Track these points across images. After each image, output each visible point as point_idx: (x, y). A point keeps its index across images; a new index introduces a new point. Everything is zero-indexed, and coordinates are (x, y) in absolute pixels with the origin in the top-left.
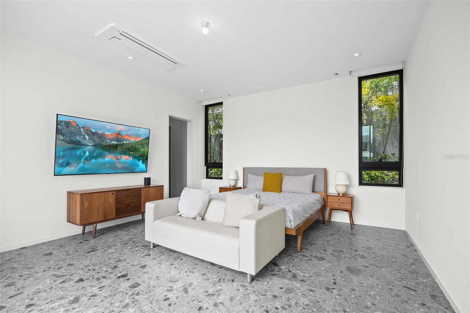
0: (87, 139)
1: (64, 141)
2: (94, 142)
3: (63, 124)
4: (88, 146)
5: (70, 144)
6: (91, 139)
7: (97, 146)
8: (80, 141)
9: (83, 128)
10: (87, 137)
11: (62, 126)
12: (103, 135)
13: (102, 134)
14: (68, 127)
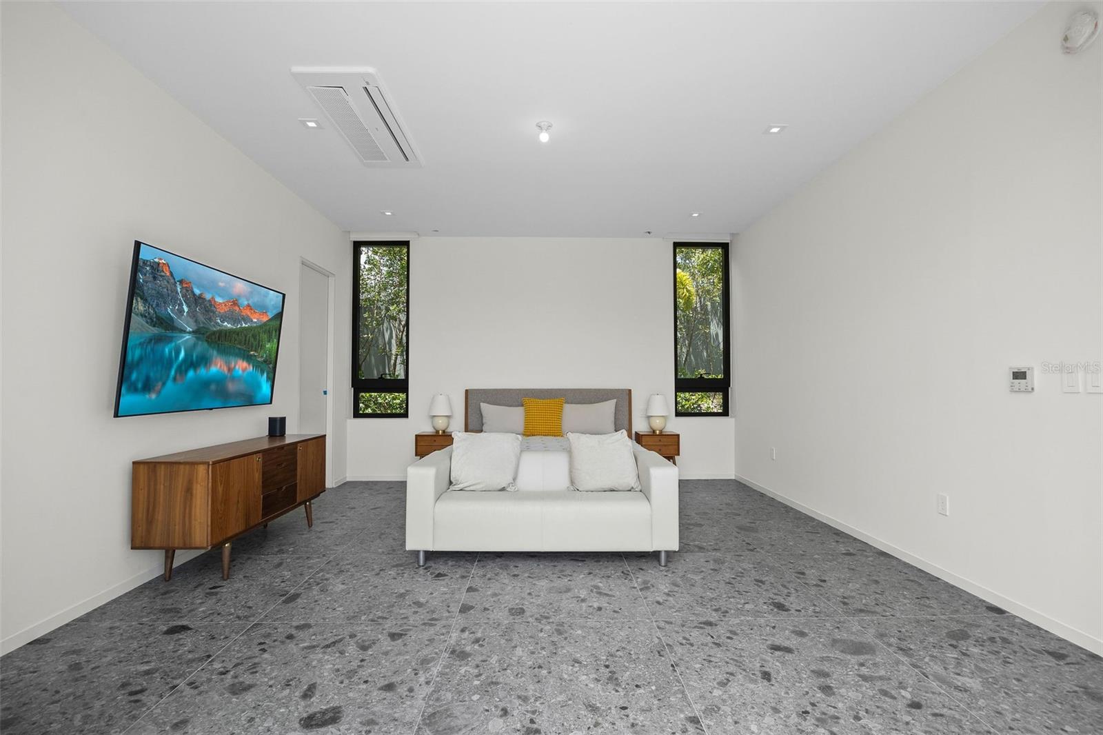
0: (185, 314)
1: (146, 317)
2: (196, 321)
3: (148, 268)
4: (184, 331)
5: (154, 326)
6: (192, 314)
7: (200, 334)
8: (172, 318)
9: (181, 282)
10: (186, 309)
11: (145, 275)
12: (211, 305)
13: (210, 301)
14: (155, 278)
